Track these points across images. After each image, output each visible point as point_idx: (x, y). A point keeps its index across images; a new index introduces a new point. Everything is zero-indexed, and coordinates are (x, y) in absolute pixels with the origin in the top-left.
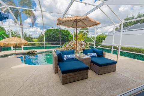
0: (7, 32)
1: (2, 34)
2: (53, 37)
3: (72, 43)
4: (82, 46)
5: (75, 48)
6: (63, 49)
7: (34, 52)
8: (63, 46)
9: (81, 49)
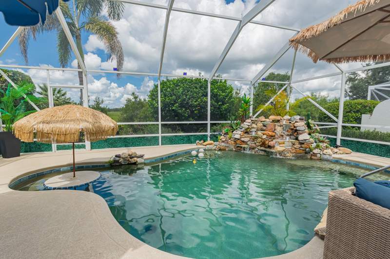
0: (38, 89)
1: (25, 96)
2: (182, 106)
3: (254, 125)
4: (301, 137)
5: (271, 143)
6: (223, 144)
7: (135, 158)
8: (222, 137)
9: (297, 146)
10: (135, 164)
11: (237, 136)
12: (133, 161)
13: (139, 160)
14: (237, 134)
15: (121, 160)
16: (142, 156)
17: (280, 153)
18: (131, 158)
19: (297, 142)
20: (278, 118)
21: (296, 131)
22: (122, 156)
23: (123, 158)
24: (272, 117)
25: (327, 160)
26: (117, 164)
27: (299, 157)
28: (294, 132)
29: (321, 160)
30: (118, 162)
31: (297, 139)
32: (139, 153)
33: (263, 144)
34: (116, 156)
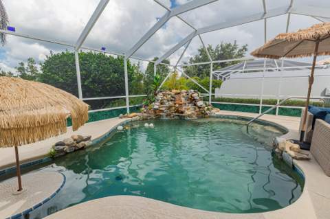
3: (165, 98)
4: (198, 104)
5: (183, 110)
6: (145, 114)
7: (83, 142)
8: (143, 109)
9: (197, 110)
10: (83, 148)
11: (156, 107)
12: (80, 145)
13: (87, 143)
14: (156, 105)
15: (66, 148)
16: (89, 138)
17: (189, 116)
18: (78, 143)
19: (197, 108)
20: (179, 91)
21: (194, 99)
22: (66, 143)
23: (68, 145)
24: (174, 91)
25: (213, 117)
26: (62, 154)
27: (199, 117)
28: (193, 101)
29: (210, 117)
30: (62, 151)
31: (195, 105)
32: (85, 135)
33: (178, 111)
34: (57, 145)
